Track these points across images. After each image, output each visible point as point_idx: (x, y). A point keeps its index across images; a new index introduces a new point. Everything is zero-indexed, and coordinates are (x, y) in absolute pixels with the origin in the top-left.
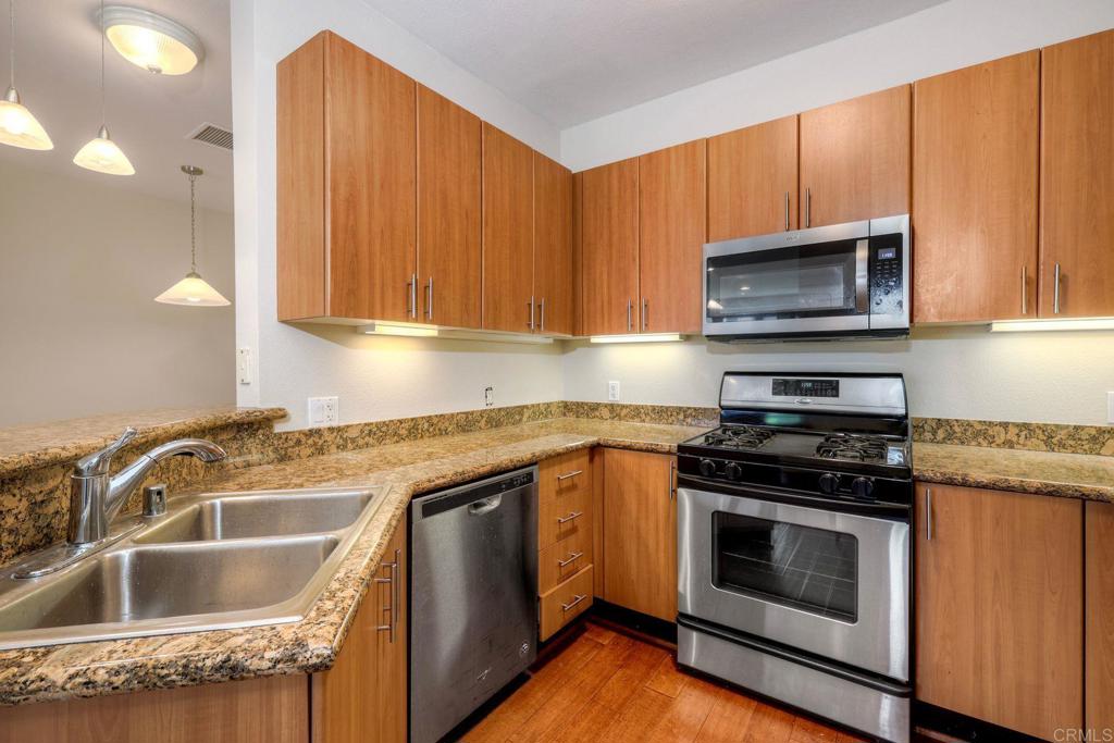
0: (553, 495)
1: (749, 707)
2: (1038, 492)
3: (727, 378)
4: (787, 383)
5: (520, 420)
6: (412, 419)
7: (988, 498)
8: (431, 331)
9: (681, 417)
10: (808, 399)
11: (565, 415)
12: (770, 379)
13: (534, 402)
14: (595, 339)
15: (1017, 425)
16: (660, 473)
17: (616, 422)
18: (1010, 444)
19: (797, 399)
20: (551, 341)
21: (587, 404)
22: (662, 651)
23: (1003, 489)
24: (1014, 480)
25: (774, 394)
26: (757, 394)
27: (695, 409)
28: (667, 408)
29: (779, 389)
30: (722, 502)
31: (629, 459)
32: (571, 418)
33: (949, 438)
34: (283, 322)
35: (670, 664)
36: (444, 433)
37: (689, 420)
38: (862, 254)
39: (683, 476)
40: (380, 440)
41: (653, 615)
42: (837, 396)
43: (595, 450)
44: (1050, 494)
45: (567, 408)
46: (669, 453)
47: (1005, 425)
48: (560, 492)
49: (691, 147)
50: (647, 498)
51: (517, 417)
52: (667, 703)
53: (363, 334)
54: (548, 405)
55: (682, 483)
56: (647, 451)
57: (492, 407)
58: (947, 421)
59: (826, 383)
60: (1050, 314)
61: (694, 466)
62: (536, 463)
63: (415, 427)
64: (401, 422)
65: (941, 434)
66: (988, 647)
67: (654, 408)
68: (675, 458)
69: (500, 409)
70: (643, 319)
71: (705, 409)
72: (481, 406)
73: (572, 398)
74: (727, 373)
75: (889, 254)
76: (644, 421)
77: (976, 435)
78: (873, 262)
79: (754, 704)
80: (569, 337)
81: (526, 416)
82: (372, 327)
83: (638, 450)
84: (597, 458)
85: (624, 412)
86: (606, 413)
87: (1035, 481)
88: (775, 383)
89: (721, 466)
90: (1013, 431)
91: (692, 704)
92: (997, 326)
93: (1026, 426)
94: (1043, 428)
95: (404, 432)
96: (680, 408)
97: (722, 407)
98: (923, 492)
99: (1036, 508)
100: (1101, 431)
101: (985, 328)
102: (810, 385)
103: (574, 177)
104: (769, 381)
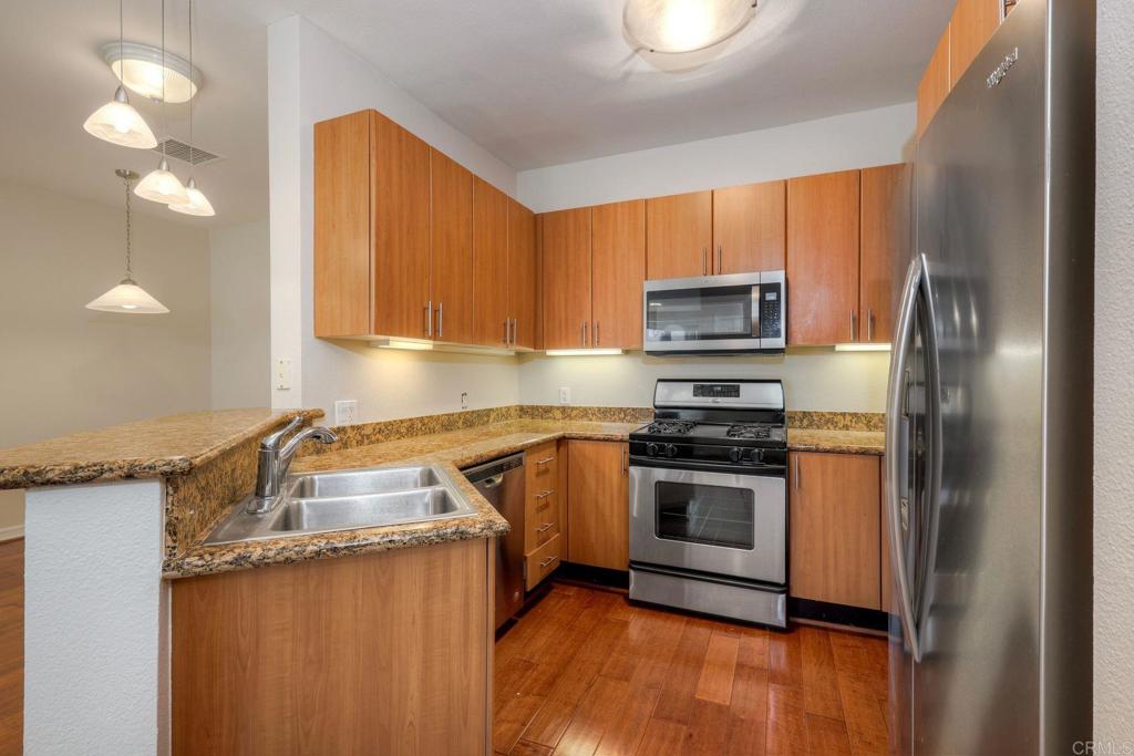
0: (534, 475)
2: (857, 453)
3: (660, 384)
4: (702, 387)
5: (488, 421)
6: (410, 420)
7: (830, 458)
8: (425, 345)
9: (621, 415)
10: (719, 399)
11: (520, 417)
12: (692, 384)
13: (499, 406)
14: (550, 353)
15: (850, 414)
16: (616, 456)
17: (568, 422)
18: (846, 427)
19: (710, 399)
20: (513, 353)
21: (541, 407)
22: (615, 596)
23: (839, 453)
24: (844, 447)
25: (695, 395)
26: (684, 396)
27: (633, 409)
28: (610, 409)
29: (699, 391)
30: (661, 474)
31: (588, 447)
32: (527, 420)
33: (810, 425)
34: (320, 338)
35: (623, 602)
36: (432, 431)
37: (628, 418)
38: (755, 295)
39: (633, 457)
40: (387, 437)
41: (609, 567)
42: (738, 396)
43: (561, 442)
44: (863, 453)
45: (523, 411)
46: (621, 441)
47: (844, 414)
48: (538, 474)
49: (633, 204)
50: (604, 476)
51: (486, 419)
52: (625, 624)
53: (377, 348)
54: (508, 408)
55: (633, 463)
56: (604, 440)
57: (465, 410)
58: (809, 413)
59: (731, 387)
60: (866, 341)
61: (641, 449)
62: (522, 451)
63: (412, 426)
64: (402, 422)
65: (805, 422)
66: (831, 556)
67: (599, 409)
68: (628, 445)
69: (473, 412)
70: (591, 337)
71: (641, 409)
72: (461, 410)
73: (526, 403)
74: (659, 380)
75: (771, 297)
76: (591, 420)
77: (828, 421)
78: (762, 300)
79: (686, 618)
80: (532, 350)
81: (492, 417)
82: (387, 342)
83: (596, 440)
84: (561, 449)
85: (575, 412)
86: (558, 414)
87: (855, 447)
88: (695, 387)
89: (662, 448)
90: (848, 418)
91: (638, 626)
92: (839, 347)
93: (855, 414)
94: (865, 415)
95: (403, 430)
96: (621, 409)
97: (656, 407)
98: (794, 458)
99: (857, 462)
101: (832, 349)
102: (719, 389)
103: (536, 217)
104: (691, 386)
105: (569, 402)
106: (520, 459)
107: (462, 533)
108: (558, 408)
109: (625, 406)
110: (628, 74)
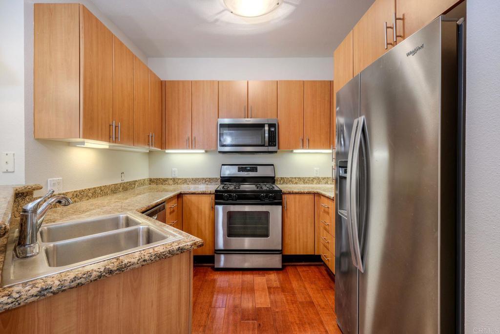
0: (169, 215)
1: (240, 274)
2: (307, 193)
3: (223, 166)
4: (242, 168)
5: (135, 187)
6: (94, 188)
7: (297, 196)
8: (104, 145)
9: (204, 182)
10: (250, 173)
11: (150, 184)
13: (140, 179)
14: (167, 151)
15: (298, 178)
16: (206, 203)
17: (176, 185)
18: (296, 183)
19: (246, 173)
20: (148, 151)
21: (162, 179)
22: (206, 267)
24: (302, 191)
25: (238, 171)
26: (233, 172)
28: (198, 179)
29: (240, 170)
31: (193, 198)
32: (154, 186)
33: (284, 182)
34: (37, 140)
35: (211, 270)
36: (106, 194)
37: (207, 183)
38: (267, 128)
39: (216, 201)
40: (81, 199)
41: (204, 255)
42: (257, 171)
43: (180, 196)
44: (309, 193)
45: (151, 181)
46: (210, 194)
47: (295, 178)
48: (171, 213)
51: (133, 186)
52: (214, 281)
53: (76, 146)
54: (144, 180)
55: (217, 204)
56: (202, 194)
57: (123, 182)
58: (283, 178)
59: (254, 168)
60: (306, 149)
61: (220, 197)
62: (164, 202)
63: (95, 192)
64: (89, 190)
65: (282, 182)
67: (193, 179)
68: (214, 196)
69: (127, 182)
70: (192, 144)
72: (120, 182)
73: (152, 177)
74: (223, 165)
75: (273, 129)
76: (188, 184)
77: (290, 181)
78: (269, 130)
79: (241, 272)
80: (160, 149)
81: (137, 185)
82: (83, 143)
83: (198, 194)
84: (179, 199)
85: (180, 181)
86: (171, 182)
87: (306, 191)
88: (239, 168)
89: (230, 196)
91: (222, 280)
92: (295, 151)
93: (299, 178)
94: (303, 178)
95: (90, 194)
96: (203, 179)
97: (221, 177)
98: (284, 196)
99: (307, 197)
100: (314, 178)
101: (292, 151)
102: (249, 168)
103: (162, 82)
104: (237, 167)
105: (177, 176)
106: (164, 206)
107: (182, 249)
108: (171, 179)
109: (205, 177)
110: (217, 20)
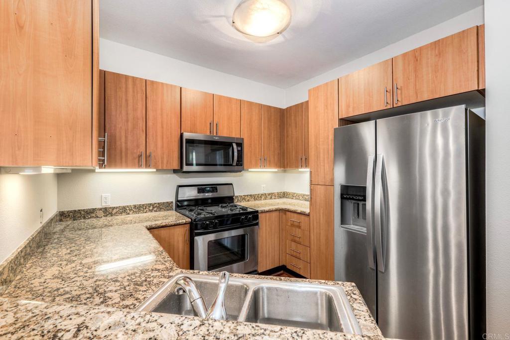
3: (180, 188)
11: (61, 220)
17: (109, 218)
21: (84, 210)
25: (198, 193)
27: (158, 204)
29: (200, 191)
30: (212, 237)
37: (155, 209)
38: (235, 147)
42: (217, 192)
45: (62, 216)
46: (185, 224)
54: (56, 215)
55: (195, 235)
59: (214, 188)
66: (268, 250)
67: (135, 206)
70: (146, 161)
71: (164, 203)
73: (66, 208)
75: (240, 149)
78: (237, 149)
85: (115, 211)
86: (101, 213)
88: (198, 189)
89: (212, 223)
90: (249, 197)
96: (151, 204)
100: (262, 195)
103: (100, 71)
104: (196, 188)
105: (110, 204)
108: (101, 209)
109: (153, 202)
